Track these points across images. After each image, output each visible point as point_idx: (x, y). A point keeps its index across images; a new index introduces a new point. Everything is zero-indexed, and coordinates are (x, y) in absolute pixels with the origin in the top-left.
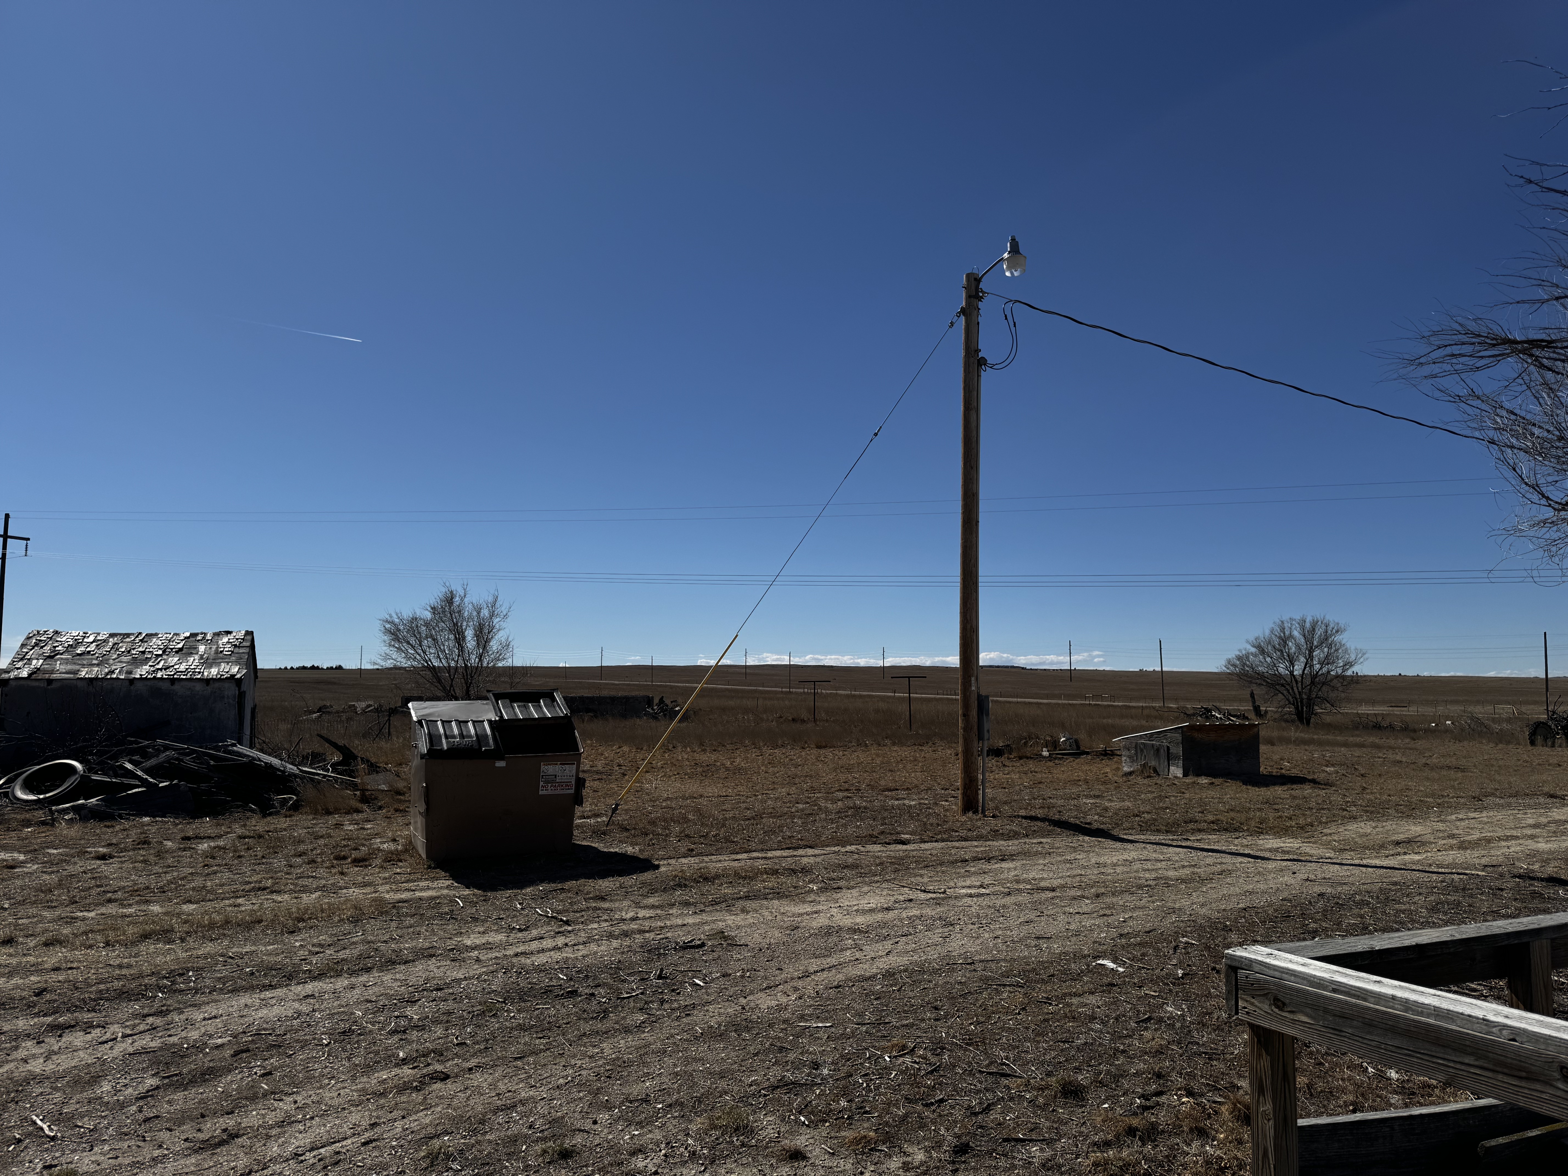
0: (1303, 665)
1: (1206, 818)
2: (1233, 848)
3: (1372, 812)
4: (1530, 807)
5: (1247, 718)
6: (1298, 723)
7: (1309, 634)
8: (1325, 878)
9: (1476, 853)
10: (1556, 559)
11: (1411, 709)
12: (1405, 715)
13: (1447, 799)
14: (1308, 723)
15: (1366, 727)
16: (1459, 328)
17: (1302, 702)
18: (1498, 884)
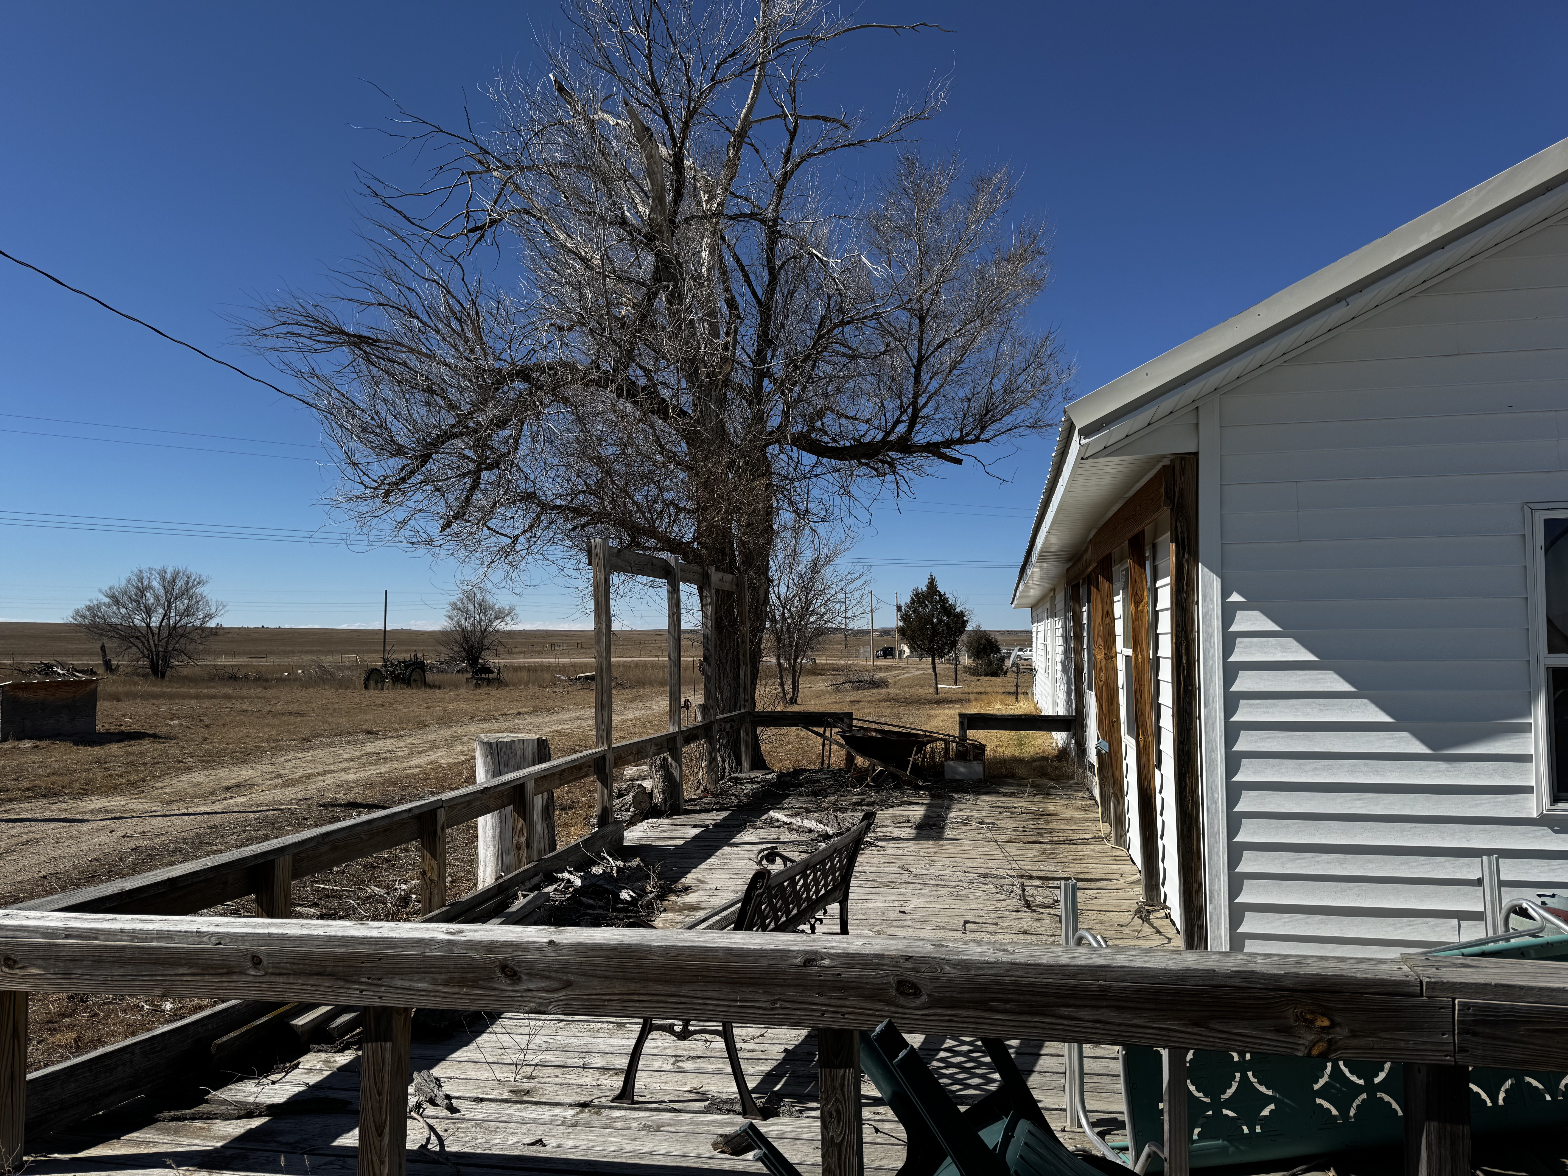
0: (161, 617)
1: (20, 786)
2: (48, 814)
3: (208, 761)
4: (349, 743)
5: (95, 674)
6: (152, 677)
7: (169, 585)
8: (144, 832)
9: (294, 790)
10: (365, 530)
11: (269, 659)
12: (262, 666)
13: (281, 743)
14: (163, 676)
15: (222, 679)
16: (301, 310)
17: (157, 655)
18: (304, 814)
